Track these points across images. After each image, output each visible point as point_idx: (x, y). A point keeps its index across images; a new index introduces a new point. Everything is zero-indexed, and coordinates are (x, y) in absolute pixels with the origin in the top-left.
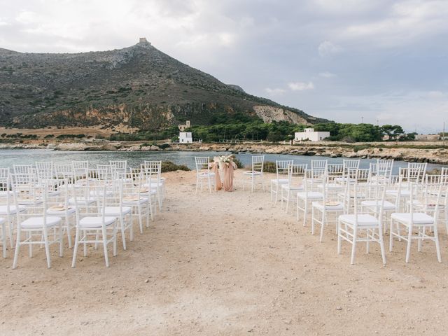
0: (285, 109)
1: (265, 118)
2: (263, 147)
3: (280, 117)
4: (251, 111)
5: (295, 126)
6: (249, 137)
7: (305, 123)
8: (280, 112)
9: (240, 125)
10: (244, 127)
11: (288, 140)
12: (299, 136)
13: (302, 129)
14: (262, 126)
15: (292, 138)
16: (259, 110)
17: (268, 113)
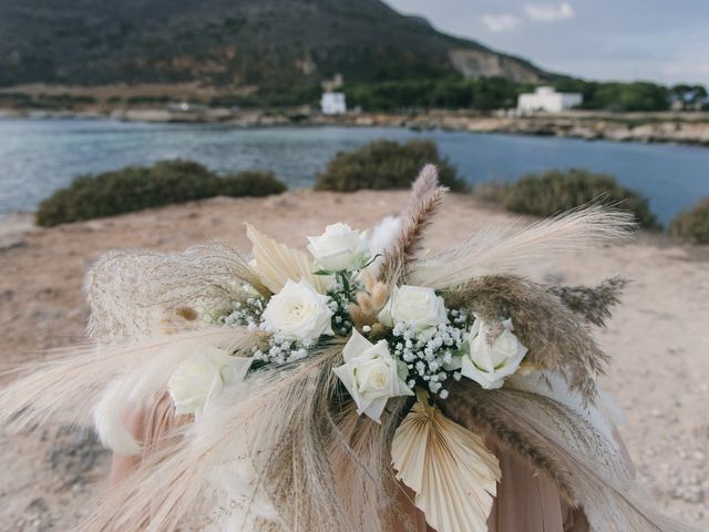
0: (502, 57)
1: (467, 72)
3: (493, 69)
4: (445, 59)
5: (518, 85)
8: (494, 61)
9: (426, 82)
10: (431, 88)
11: (507, 108)
13: (531, 89)
14: (463, 85)
15: (515, 105)
16: (459, 58)
17: (473, 63)
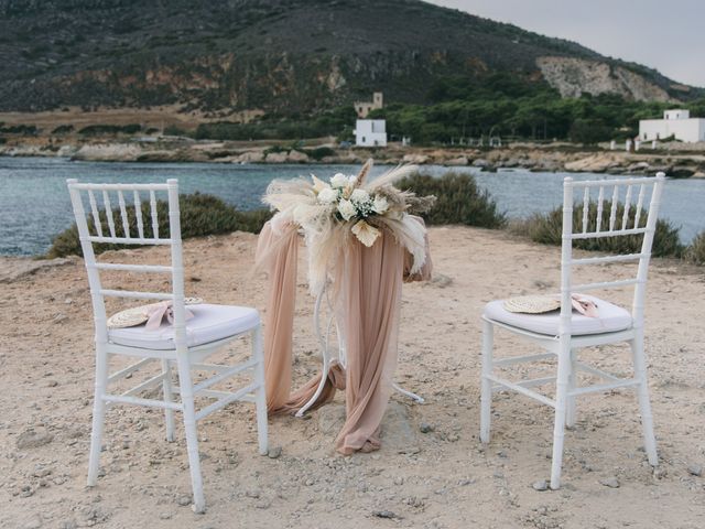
0: (613, 65)
1: (564, 88)
2: (558, 156)
3: (602, 84)
4: (532, 69)
5: (639, 105)
6: (525, 132)
7: (662, 97)
8: (602, 71)
9: (505, 102)
10: (513, 109)
11: (621, 138)
12: (650, 129)
13: (657, 112)
14: (558, 105)
15: (633, 135)
16: (550, 68)
17: (572, 75)
